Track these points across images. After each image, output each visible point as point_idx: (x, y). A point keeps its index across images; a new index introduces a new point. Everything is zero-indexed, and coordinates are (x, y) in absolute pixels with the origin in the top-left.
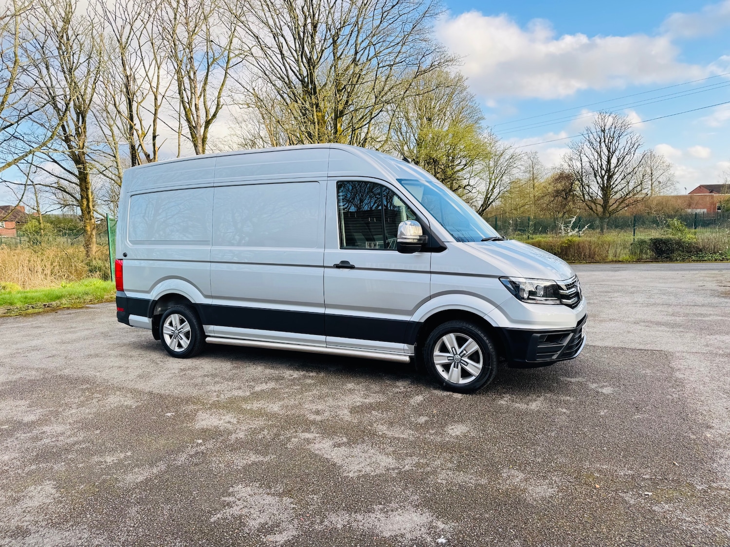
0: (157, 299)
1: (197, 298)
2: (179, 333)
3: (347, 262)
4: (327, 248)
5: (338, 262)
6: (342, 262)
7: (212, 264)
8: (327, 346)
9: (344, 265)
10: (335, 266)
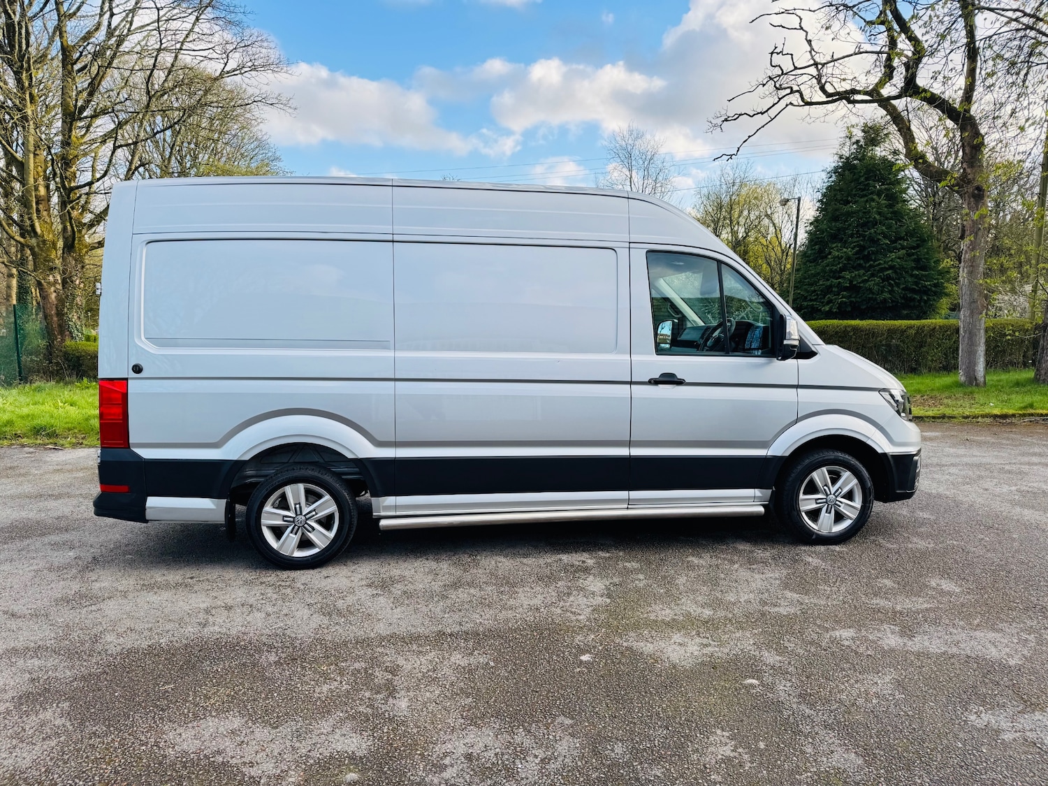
0: (247, 458)
1: (360, 447)
2: (307, 519)
3: (673, 375)
4: (633, 354)
5: (656, 376)
6: (663, 375)
7: (398, 383)
8: (629, 506)
9: (670, 379)
10: (652, 381)
